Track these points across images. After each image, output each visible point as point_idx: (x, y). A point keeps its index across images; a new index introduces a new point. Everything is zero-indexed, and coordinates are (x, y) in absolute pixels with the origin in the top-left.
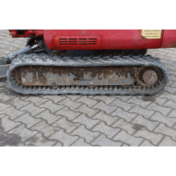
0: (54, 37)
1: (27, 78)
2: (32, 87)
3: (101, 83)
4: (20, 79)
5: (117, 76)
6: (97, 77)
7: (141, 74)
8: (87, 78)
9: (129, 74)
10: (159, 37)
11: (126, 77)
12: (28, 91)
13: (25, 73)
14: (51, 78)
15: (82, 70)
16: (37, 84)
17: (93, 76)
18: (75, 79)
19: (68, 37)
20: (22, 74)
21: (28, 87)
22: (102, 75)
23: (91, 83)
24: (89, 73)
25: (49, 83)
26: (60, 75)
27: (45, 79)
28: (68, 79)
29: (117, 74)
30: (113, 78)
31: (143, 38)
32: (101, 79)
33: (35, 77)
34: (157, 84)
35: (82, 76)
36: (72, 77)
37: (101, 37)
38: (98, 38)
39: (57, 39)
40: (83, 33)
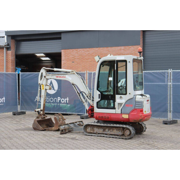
0: (97, 115)
1: (89, 130)
3: (111, 133)
4: (87, 129)
5: (116, 131)
6: (110, 131)
7: (125, 131)
8: (107, 131)
9: (120, 131)
10: (128, 118)
11: (119, 131)
12: (88, 134)
14: (96, 130)
15: (105, 127)
17: (109, 130)
18: (103, 131)
19: (101, 116)
22: (111, 130)
23: (108, 133)
24: (108, 129)
25: (95, 132)
26: (98, 129)
27: (94, 130)
29: (116, 130)
30: (115, 132)
31: (123, 117)
32: (111, 131)
33: (91, 129)
35: (105, 130)
36: (102, 130)
37: (110, 116)
38: (109, 116)
39: (98, 116)
40: (105, 114)
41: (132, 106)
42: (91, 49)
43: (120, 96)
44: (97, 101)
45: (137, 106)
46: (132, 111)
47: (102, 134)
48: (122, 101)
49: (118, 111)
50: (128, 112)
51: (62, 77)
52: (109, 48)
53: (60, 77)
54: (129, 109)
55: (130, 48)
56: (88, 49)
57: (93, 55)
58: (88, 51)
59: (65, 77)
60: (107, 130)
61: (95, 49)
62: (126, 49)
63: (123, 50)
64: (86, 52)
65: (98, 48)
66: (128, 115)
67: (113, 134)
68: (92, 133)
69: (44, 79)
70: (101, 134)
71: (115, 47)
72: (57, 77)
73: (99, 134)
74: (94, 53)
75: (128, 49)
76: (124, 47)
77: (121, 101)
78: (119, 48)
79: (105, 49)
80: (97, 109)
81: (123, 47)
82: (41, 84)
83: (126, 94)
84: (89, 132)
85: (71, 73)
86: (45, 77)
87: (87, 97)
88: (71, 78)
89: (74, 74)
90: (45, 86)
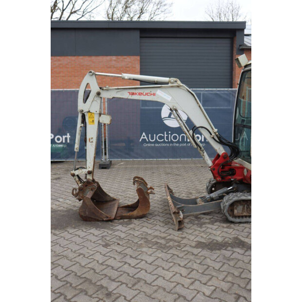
1: (238, 211)
2: (242, 217)
12: (238, 220)
13: (237, 206)
16: (245, 214)
20: (235, 206)
21: (239, 217)
33: (243, 209)
42: (63, 57)
51: (147, 94)
52: (93, 58)
53: (140, 94)
55: (126, 59)
56: (58, 58)
57: (67, 66)
58: (59, 61)
59: (154, 94)
61: (69, 57)
62: (119, 60)
63: (115, 61)
64: (55, 62)
65: (75, 57)
69: (96, 99)
71: (103, 57)
72: (133, 94)
74: (70, 64)
75: (122, 61)
76: (117, 57)
78: (109, 58)
79: (87, 58)
81: (114, 57)
82: (85, 110)
84: (239, 215)
85: (170, 85)
86: (98, 94)
87: (213, 138)
88: (171, 98)
89: (178, 87)
90: (98, 115)
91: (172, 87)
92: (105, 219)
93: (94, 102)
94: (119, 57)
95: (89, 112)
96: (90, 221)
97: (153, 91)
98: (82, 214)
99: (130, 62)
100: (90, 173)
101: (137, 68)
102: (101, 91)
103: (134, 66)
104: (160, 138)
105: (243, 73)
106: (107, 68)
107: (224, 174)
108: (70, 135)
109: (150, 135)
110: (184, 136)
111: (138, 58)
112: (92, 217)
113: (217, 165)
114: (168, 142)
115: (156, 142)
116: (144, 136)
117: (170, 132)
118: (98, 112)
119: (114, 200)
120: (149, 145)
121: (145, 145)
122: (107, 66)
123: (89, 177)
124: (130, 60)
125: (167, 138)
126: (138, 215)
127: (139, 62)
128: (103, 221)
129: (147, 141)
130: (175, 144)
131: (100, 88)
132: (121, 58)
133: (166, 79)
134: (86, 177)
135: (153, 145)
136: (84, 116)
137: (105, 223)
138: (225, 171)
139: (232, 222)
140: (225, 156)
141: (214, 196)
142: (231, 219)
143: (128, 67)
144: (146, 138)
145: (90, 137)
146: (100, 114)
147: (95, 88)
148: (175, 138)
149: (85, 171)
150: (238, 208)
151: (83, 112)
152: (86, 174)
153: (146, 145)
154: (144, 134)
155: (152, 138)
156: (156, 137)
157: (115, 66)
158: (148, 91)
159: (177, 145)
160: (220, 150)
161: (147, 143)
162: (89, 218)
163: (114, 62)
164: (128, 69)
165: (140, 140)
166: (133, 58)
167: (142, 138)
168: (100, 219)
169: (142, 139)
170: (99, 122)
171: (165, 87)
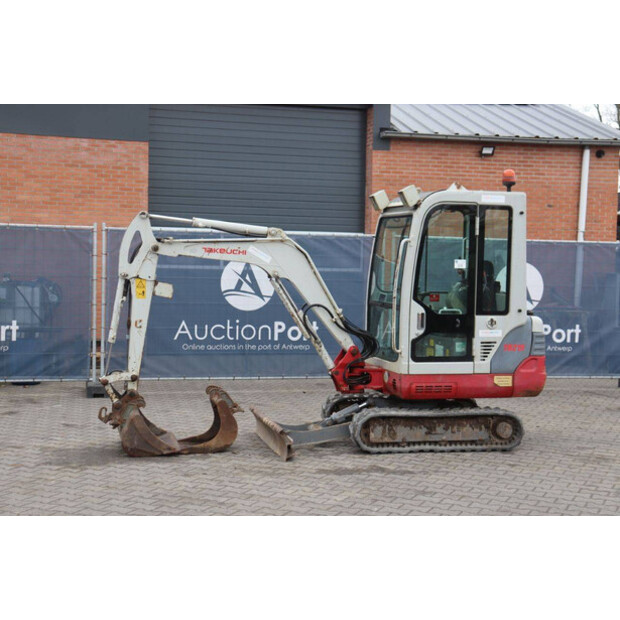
0: (411, 384)
1: (376, 434)
2: (383, 444)
3: (455, 438)
4: (369, 434)
5: (470, 429)
6: (450, 431)
7: (495, 426)
8: (441, 433)
9: (483, 426)
10: (510, 385)
11: (481, 429)
12: (375, 449)
13: (374, 427)
14: (402, 432)
15: (435, 421)
16: (387, 440)
17: (446, 429)
18: (427, 433)
19: (424, 385)
20: (371, 428)
21: (377, 445)
22: (455, 428)
23: (444, 438)
24: (442, 426)
25: (398, 439)
26: (411, 428)
27: (395, 434)
28: (420, 433)
29: (471, 426)
30: (467, 432)
31: (496, 385)
32: (454, 432)
33: (384, 432)
34: (511, 440)
35: (435, 429)
36: (425, 430)
37: (456, 383)
38: (454, 385)
39: (414, 386)
40: (440, 379)
41: (521, 347)
43: (489, 317)
44: (413, 336)
45: (536, 346)
46: (525, 364)
47: (425, 443)
48: (496, 335)
49: (480, 365)
50: (512, 368)
51: (232, 252)
52: (31, 140)
53: (222, 251)
54: (514, 359)
55: (114, 147)
59: (244, 252)
60: (439, 429)
62: (96, 149)
63: (87, 150)
66: (511, 377)
67: (460, 439)
68: (388, 444)
69: (149, 256)
70: (419, 443)
71: (54, 138)
72: (210, 251)
73: (414, 443)
75: (105, 151)
76: (92, 140)
77: (492, 335)
78: (71, 142)
80: (412, 363)
81: (85, 140)
82: (131, 275)
83: (505, 312)
84: (377, 441)
85: (269, 238)
86: (156, 249)
87: (336, 323)
88: (270, 258)
89: (282, 241)
90: (152, 284)
91: (273, 241)
92: (165, 452)
93: (148, 262)
94: (97, 142)
95: (138, 277)
96: (140, 456)
97: (243, 247)
98: (127, 444)
99: (125, 156)
100: (134, 379)
101: (142, 170)
102: (159, 244)
103: (134, 166)
104: (218, 332)
105: (382, 219)
106: (66, 165)
107: (354, 381)
108: (18, 324)
109: (196, 327)
110: (267, 329)
111: (145, 146)
112: (144, 449)
113: (342, 366)
114: (234, 342)
115: (209, 340)
116: (183, 329)
117: (238, 321)
118: (153, 278)
119: (163, 433)
120: (194, 347)
121: (185, 347)
122: (65, 161)
123: (132, 386)
124: (124, 152)
125: (233, 333)
126: (219, 446)
127: (147, 156)
128: (163, 455)
129: (191, 338)
130: (248, 346)
131: (159, 240)
132: (102, 144)
133: (263, 229)
134: (126, 387)
135: (202, 347)
136: (127, 284)
137: (166, 459)
138: (356, 377)
139: (368, 453)
140: (353, 352)
141: (338, 417)
142: (365, 447)
143: (120, 168)
144: (187, 332)
145: (138, 319)
146: (156, 283)
147: (149, 240)
148: (249, 332)
149: (126, 376)
150: (375, 430)
151: (128, 278)
152: (126, 381)
153: (188, 347)
154: (183, 323)
155: (201, 333)
156: (209, 331)
157: (87, 163)
158: (234, 246)
159: (253, 347)
160: (347, 342)
161: (189, 342)
162: (139, 450)
163: (84, 153)
164: (119, 172)
165: (176, 338)
166: (133, 146)
167: (179, 332)
168: (157, 453)
169: (180, 334)
170: (154, 294)
171: (261, 242)
